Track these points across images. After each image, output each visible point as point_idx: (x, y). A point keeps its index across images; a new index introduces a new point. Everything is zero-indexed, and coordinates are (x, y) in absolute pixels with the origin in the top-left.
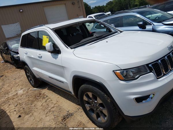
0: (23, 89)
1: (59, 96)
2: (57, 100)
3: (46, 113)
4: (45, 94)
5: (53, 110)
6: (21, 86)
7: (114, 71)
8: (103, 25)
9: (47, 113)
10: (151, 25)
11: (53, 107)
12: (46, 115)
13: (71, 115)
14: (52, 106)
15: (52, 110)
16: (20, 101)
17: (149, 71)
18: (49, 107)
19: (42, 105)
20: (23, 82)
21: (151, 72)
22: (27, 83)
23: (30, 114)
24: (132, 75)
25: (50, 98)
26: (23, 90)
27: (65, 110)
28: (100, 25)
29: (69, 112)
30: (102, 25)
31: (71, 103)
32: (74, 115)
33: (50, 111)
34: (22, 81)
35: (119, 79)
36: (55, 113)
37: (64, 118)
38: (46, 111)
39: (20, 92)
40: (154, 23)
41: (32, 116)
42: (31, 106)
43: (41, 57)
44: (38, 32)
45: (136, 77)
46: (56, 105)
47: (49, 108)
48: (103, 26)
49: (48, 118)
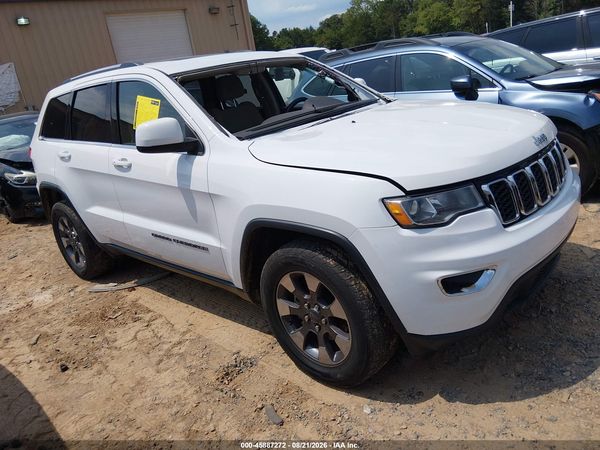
0: (49, 287)
1: (195, 309)
2: (190, 322)
3: (155, 360)
4: (140, 302)
5: (181, 351)
6: (41, 281)
7: (383, 200)
8: (330, 77)
9: (161, 361)
10: (495, 86)
11: (180, 343)
12: (155, 367)
13: (251, 363)
14: (176, 339)
15: (176, 350)
16: (45, 329)
17: (481, 204)
18: (163, 343)
19: (135, 337)
20: (46, 266)
21: (487, 205)
22: (63, 271)
23: (96, 367)
24: (435, 211)
25: (161, 316)
26: (50, 291)
27: (224, 349)
28: (321, 77)
29: (241, 353)
30: (327, 78)
31: (243, 328)
32: (261, 363)
33: (169, 355)
34: (40, 262)
35: (399, 224)
36: (189, 360)
37: (227, 374)
38: (155, 356)
39: (42, 299)
40: (503, 82)
41: (104, 372)
42: (95, 341)
43: (130, 166)
44: (118, 83)
45: (447, 218)
46: (187, 336)
47: (166, 347)
48: (332, 81)
49: (166, 378)
